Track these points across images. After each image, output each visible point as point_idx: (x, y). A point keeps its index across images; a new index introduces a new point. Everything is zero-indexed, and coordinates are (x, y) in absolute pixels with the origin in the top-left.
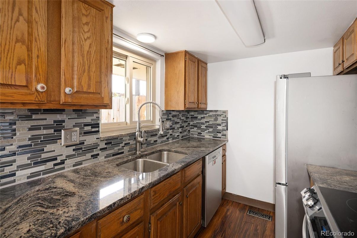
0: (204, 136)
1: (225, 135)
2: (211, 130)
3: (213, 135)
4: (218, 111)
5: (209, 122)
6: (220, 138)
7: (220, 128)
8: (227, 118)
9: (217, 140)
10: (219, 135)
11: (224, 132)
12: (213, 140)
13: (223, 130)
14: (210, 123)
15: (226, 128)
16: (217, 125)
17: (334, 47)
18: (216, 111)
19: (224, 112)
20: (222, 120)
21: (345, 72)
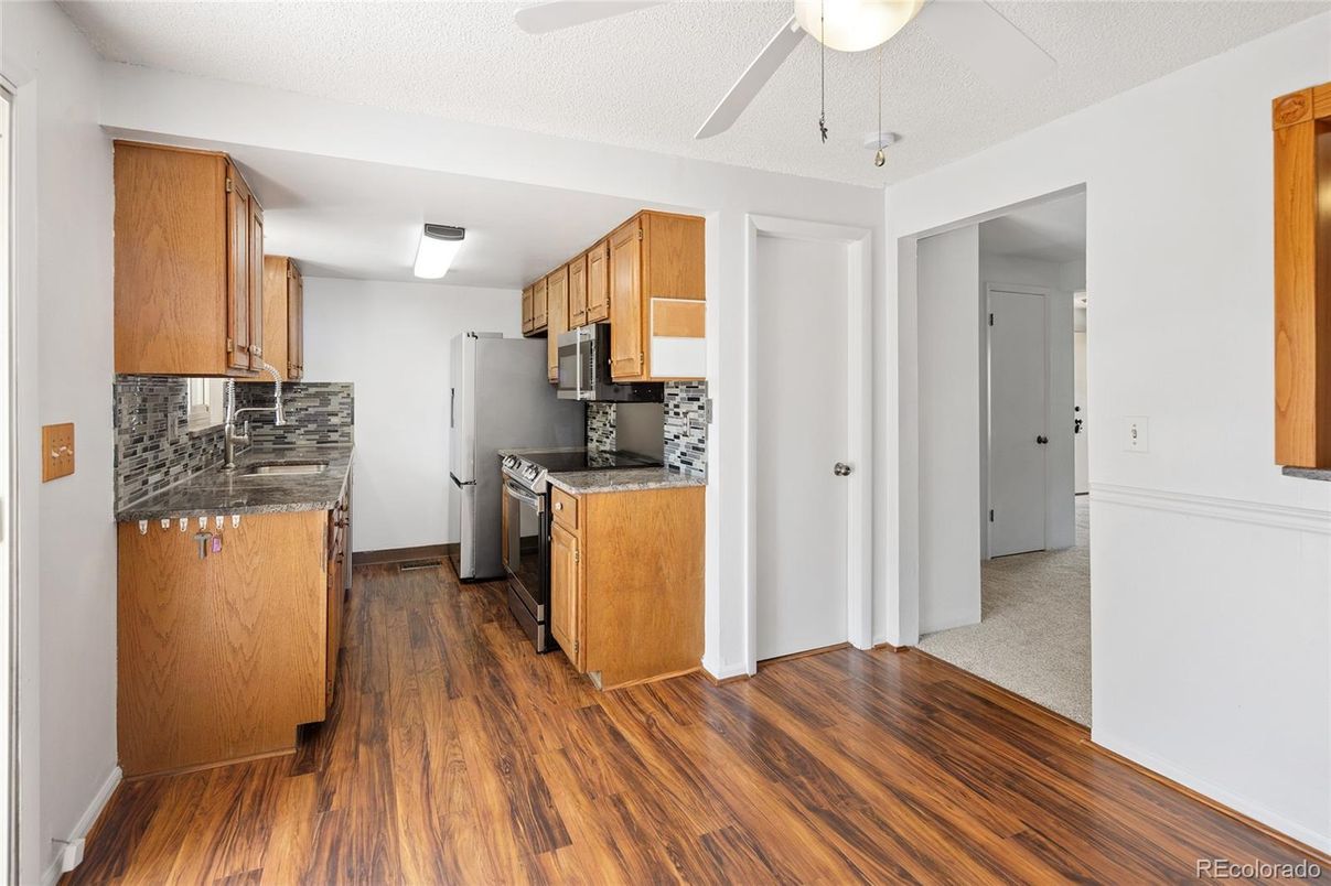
0: (292, 443)
1: (348, 435)
2: (312, 427)
3: (317, 437)
4: (330, 384)
5: (307, 410)
6: (336, 442)
7: (334, 420)
8: (353, 399)
9: (329, 448)
10: (334, 437)
11: (346, 429)
12: (318, 448)
13: (343, 425)
14: (311, 410)
15: (350, 420)
16: (329, 415)
17: (525, 291)
18: (327, 385)
19: (347, 386)
20: (341, 404)
21: (535, 332)
